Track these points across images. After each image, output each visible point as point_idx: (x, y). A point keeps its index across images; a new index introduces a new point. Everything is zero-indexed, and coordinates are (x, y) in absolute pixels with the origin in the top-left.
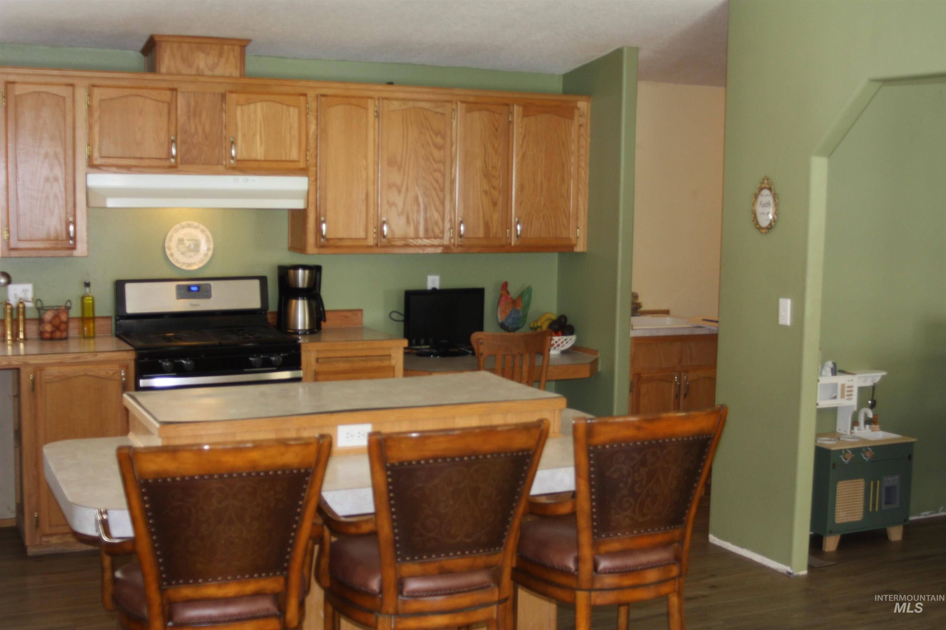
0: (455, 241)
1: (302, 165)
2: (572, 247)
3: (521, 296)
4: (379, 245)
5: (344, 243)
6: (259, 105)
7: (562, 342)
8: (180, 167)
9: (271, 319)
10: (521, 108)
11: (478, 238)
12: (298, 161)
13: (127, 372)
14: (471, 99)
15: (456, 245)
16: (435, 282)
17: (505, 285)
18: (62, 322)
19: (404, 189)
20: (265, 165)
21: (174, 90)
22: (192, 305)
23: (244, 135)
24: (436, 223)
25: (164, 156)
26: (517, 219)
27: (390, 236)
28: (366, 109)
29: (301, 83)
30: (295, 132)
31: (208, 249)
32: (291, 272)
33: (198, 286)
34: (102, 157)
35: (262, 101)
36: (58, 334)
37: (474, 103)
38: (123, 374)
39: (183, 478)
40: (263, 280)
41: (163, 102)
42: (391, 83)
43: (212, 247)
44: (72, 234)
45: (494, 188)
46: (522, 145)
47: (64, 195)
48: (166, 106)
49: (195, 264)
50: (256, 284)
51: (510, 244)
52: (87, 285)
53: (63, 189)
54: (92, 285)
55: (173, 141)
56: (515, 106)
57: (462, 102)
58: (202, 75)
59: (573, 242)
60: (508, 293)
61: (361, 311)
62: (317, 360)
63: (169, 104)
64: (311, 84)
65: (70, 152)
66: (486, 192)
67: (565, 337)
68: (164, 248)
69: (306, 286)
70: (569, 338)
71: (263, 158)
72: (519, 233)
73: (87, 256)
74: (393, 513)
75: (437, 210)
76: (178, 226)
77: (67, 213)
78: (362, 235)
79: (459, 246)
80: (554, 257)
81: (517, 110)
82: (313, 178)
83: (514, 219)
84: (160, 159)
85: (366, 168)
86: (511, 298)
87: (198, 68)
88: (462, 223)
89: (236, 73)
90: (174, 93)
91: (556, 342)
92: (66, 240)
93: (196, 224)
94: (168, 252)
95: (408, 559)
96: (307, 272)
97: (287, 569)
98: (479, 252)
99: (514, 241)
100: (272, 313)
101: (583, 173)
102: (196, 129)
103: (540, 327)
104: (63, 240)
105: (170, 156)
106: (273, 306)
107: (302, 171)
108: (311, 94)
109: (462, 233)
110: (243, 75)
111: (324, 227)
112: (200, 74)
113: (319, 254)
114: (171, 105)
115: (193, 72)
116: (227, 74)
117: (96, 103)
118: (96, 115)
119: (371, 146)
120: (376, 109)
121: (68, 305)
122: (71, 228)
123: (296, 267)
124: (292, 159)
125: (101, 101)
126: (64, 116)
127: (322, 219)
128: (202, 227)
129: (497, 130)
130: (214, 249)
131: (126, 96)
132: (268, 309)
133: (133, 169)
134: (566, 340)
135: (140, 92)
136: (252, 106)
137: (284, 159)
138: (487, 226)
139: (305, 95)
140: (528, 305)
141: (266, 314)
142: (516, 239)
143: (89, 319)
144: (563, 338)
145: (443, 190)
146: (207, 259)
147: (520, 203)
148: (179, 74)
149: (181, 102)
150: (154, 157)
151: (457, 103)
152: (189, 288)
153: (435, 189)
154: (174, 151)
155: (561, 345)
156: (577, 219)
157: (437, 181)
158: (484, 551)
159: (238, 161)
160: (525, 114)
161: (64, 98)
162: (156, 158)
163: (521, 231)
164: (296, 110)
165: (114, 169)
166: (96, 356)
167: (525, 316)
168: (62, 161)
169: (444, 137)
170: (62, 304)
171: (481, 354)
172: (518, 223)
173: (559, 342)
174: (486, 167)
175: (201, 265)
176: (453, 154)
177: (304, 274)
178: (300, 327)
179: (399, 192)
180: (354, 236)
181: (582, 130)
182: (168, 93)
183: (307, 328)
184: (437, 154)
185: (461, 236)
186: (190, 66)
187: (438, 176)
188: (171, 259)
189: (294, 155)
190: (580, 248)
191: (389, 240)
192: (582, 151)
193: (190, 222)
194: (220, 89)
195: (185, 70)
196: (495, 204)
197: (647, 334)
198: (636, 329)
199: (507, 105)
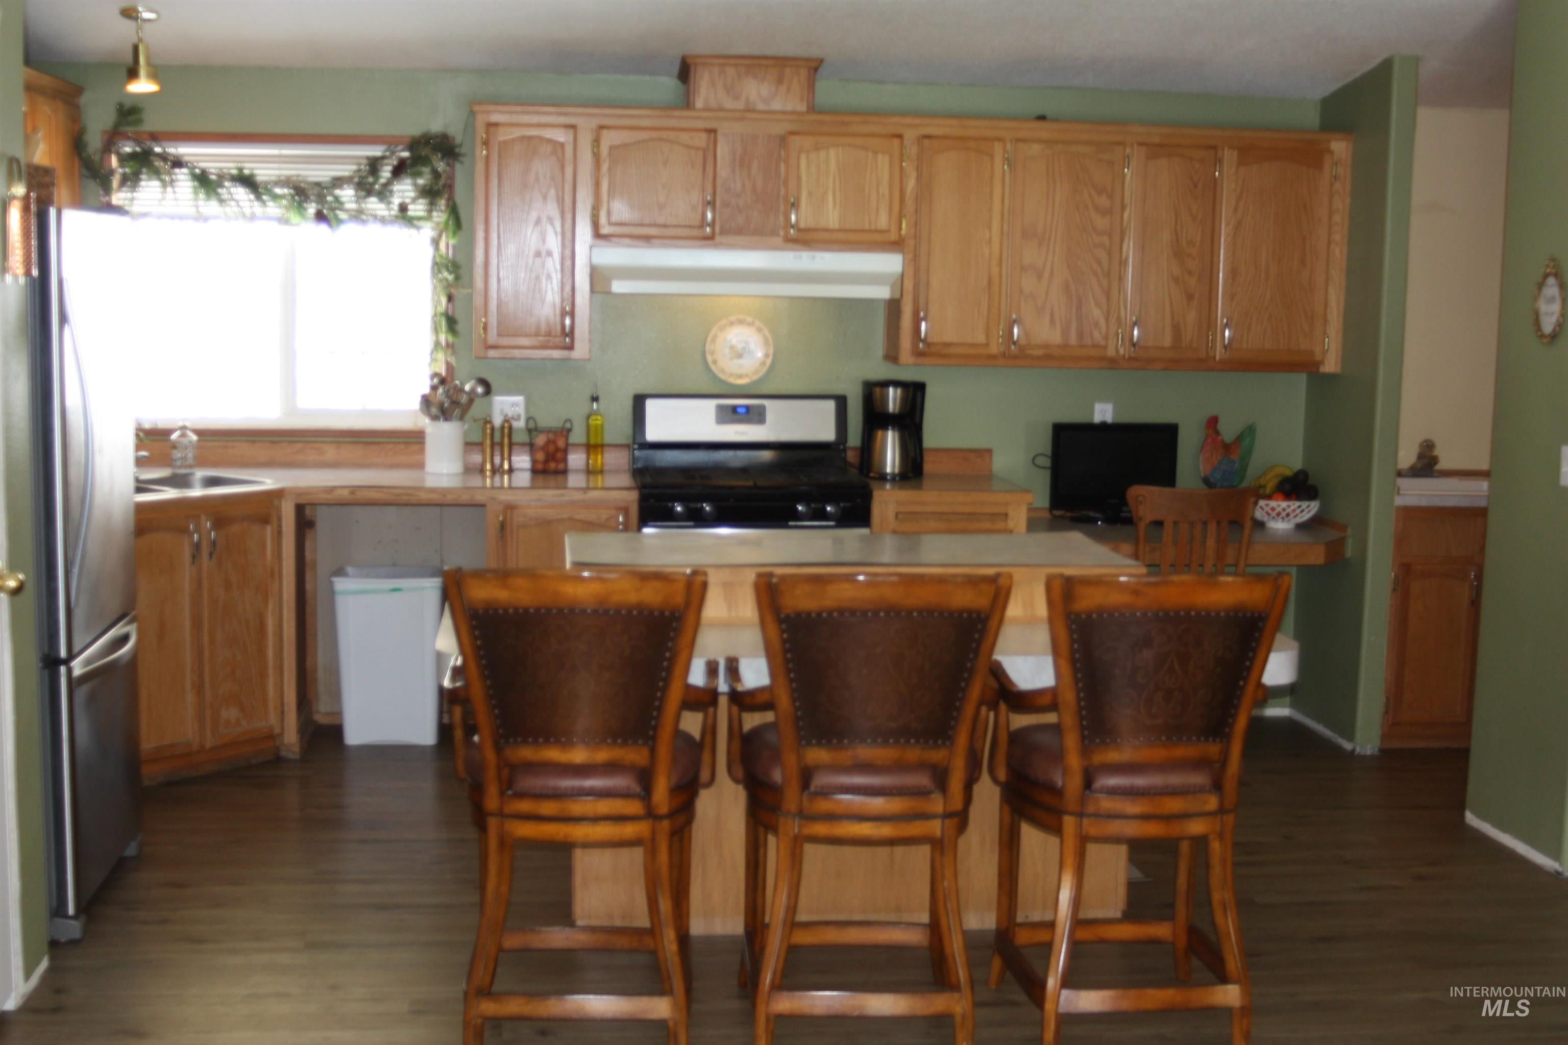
0: (1125, 351)
1: (893, 237)
2: (1317, 364)
3: (1239, 439)
4: (1007, 355)
5: (953, 350)
6: (832, 152)
7: (1294, 510)
8: (718, 239)
9: (852, 457)
10: (1236, 153)
11: (1162, 348)
12: (888, 231)
13: (626, 517)
14: (1156, 140)
15: (1127, 357)
16: (1105, 412)
17: (1213, 422)
18: (557, 450)
19: (1046, 274)
20: (841, 236)
21: (712, 131)
22: (737, 433)
23: (810, 194)
24: (1097, 324)
25: (697, 222)
26: (1225, 321)
27: (1023, 342)
28: (992, 157)
29: (894, 120)
30: (884, 189)
31: (767, 355)
32: (877, 390)
33: (748, 408)
34: (610, 224)
35: (838, 146)
36: (552, 465)
37: (1160, 145)
38: (621, 519)
39: (516, 609)
40: (841, 402)
41: (697, 149)
42: (1042, 118)
43: (771, 351)
44: (567, 329)
45: (1190, 273)
46: (1236, 210)
47: (559, 276)
48: (700, 154)
49: (747, 375)
50: (831, 405)
51: (1215, 358)
52: (595, 399)
53: (558, 267)
54: (601, 400)
55: (709, 203)
56: (1226, 150)
57: (1141, 144)
58: (753, 111)
59: (1318, 357)
60: (1217, 433)
61: (989, 451)
62: (897, 514)
63: (705, 151)
64: (908, 120)
65: (569, 216)
66: (1176, 280)
67: (1297, 504)
68: (704, 353)
69: (897, 411)
70: (1305, 504)
71: (837, 226)
72: (1226, 341)
73: (589, 360)
74: (791, 681)
75: (1098, 305)
76: (724, 322)
77: (563, 300)
78: (981, 339)
79: (1130, 358)
80: (1301, 380)
81: (1229, 156)
82: (910, 256)
83: (1221, 320)
84: (690, 227)
85: (990, 241)
86: (1223, 441)
87: (747, 101)
88: (1137, 325)
89: (802, 107)
90: (712, 135)
91: (1284, 510)
92: (561, 336)
93: (749, 319)
94: (709, 359)
95: (814, 742)
96: (899, 391)
97: (654, 738)
98: (1166, 369)
99: (1219, 353)
100: (854, 449)
101: (1337, 252)
102: (743, 185)
103: (1263, 487)
104: (556, 336)
105: (703, 223)
106: (854, 439)
107: (896, 245)
108: (910, 135)
109: (1135, 339)
110: (812, 109)
111: (923, 326)
112: (750, 110)
113: (915, 365)
114: (709, 155)
115: (741, 105)
116: (789, 108)
117: (604, 150)
118: (605, 167)
119: (997, 208)
120: (1006, 155)
121: (568, 425)
122: (568, 322)
123: (885, 384)
124: (879, 228)
125: (612, 148)
126: (562, 167)
127: (922, 314)
128: (758, 323)
129: (1196, 186)
130: (775, 355)
131: (644, 141)
132: (846, 442)
133: (654, 241)
134: (1299, 507)
135: (664, 134)
136: (822, 154)
137: (867, 227)
138: (1177, 330)
139: (900, 136)
140: (1250, 451)
141: (845, 450)
142: (1223, 351)
143: (596, 446)
144: (1294, 504)
145: (1108, 275)
146: (764, 370)
147: (1231, 297)
148: (721, 109)
149: (723, 149)
150: (683, 223)
151: (1132, 145)
152: (734, 409)
153: (1095, 274)
154: (709, 216)
155: (1292, 515)
156: (1325, 321)
157: (1099, 263)
158: (917, 742)
159: (800, 230)
160: (1241, 163)
161: (562, 145)
162: (685, 226)
163: (1230, 339)
164: (887, 158)
165: (627, 241)
166: (585, 493)
167: (1244, 468)
168: (559, 229)
169: (1111, 197)
170: (560, 425)
171: (1140, 519)
172: (1227, 325)
173: (1289, 510)
174: (1177, 241)
175: (755, 378)
176: (1125, 223)
177: (895, 393)
178: (889, 470)
179: (1040, 276)
180: (969, 340)
181: (1338, 186)
182: (704, 136)
183: (897, 471)
184: (1101, 222)
185: (1134, 345)
186: (737, 98)
187: (1103, 255)
188: (713, 367)
189: (883, 222)
190: (1330, 365)
191: (1022, 349)
192: (1337, 218)
193: (741, 317)
194: (780, 129)
195: (729, 104)
196: (1190, 297)
197: (1424, 503)
198: (1404, 495)
199: (1215, 148)
